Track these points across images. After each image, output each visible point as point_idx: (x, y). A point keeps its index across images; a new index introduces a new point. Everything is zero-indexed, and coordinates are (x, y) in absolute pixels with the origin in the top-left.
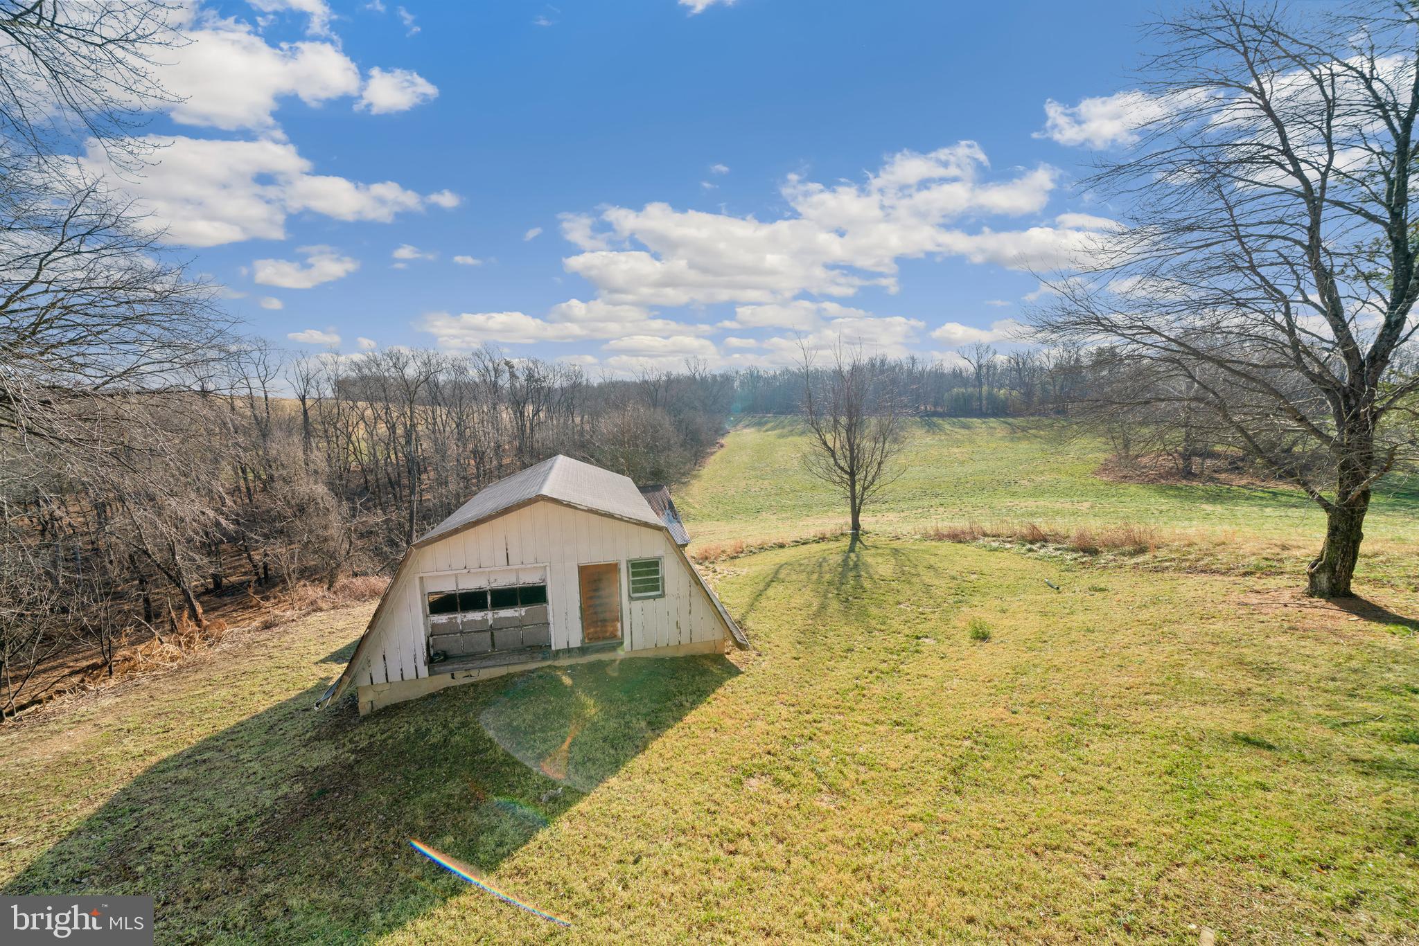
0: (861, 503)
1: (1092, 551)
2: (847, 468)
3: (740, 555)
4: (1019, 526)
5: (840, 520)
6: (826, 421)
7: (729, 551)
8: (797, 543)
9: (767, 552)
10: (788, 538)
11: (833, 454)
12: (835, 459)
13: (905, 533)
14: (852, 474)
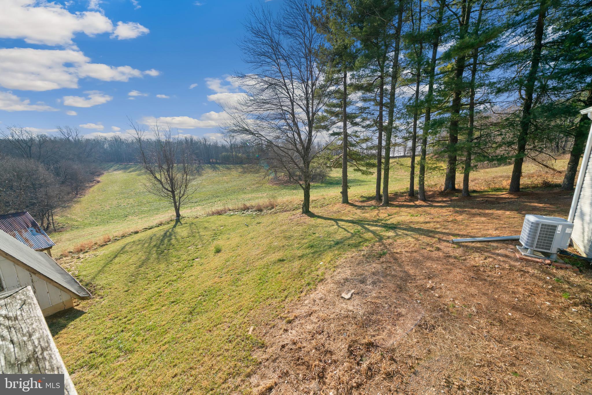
0: (179, 205)
2: (170, 189)
3: (108, 243)
5: (172, 213)
6: (155, 166)
7: (99, 243)
8: (146, 229)
9: (127, 238)
10: (140, 227)
11: (161, 183)
12: (162, 185)
13: (201, 214)
14: (173, 192)
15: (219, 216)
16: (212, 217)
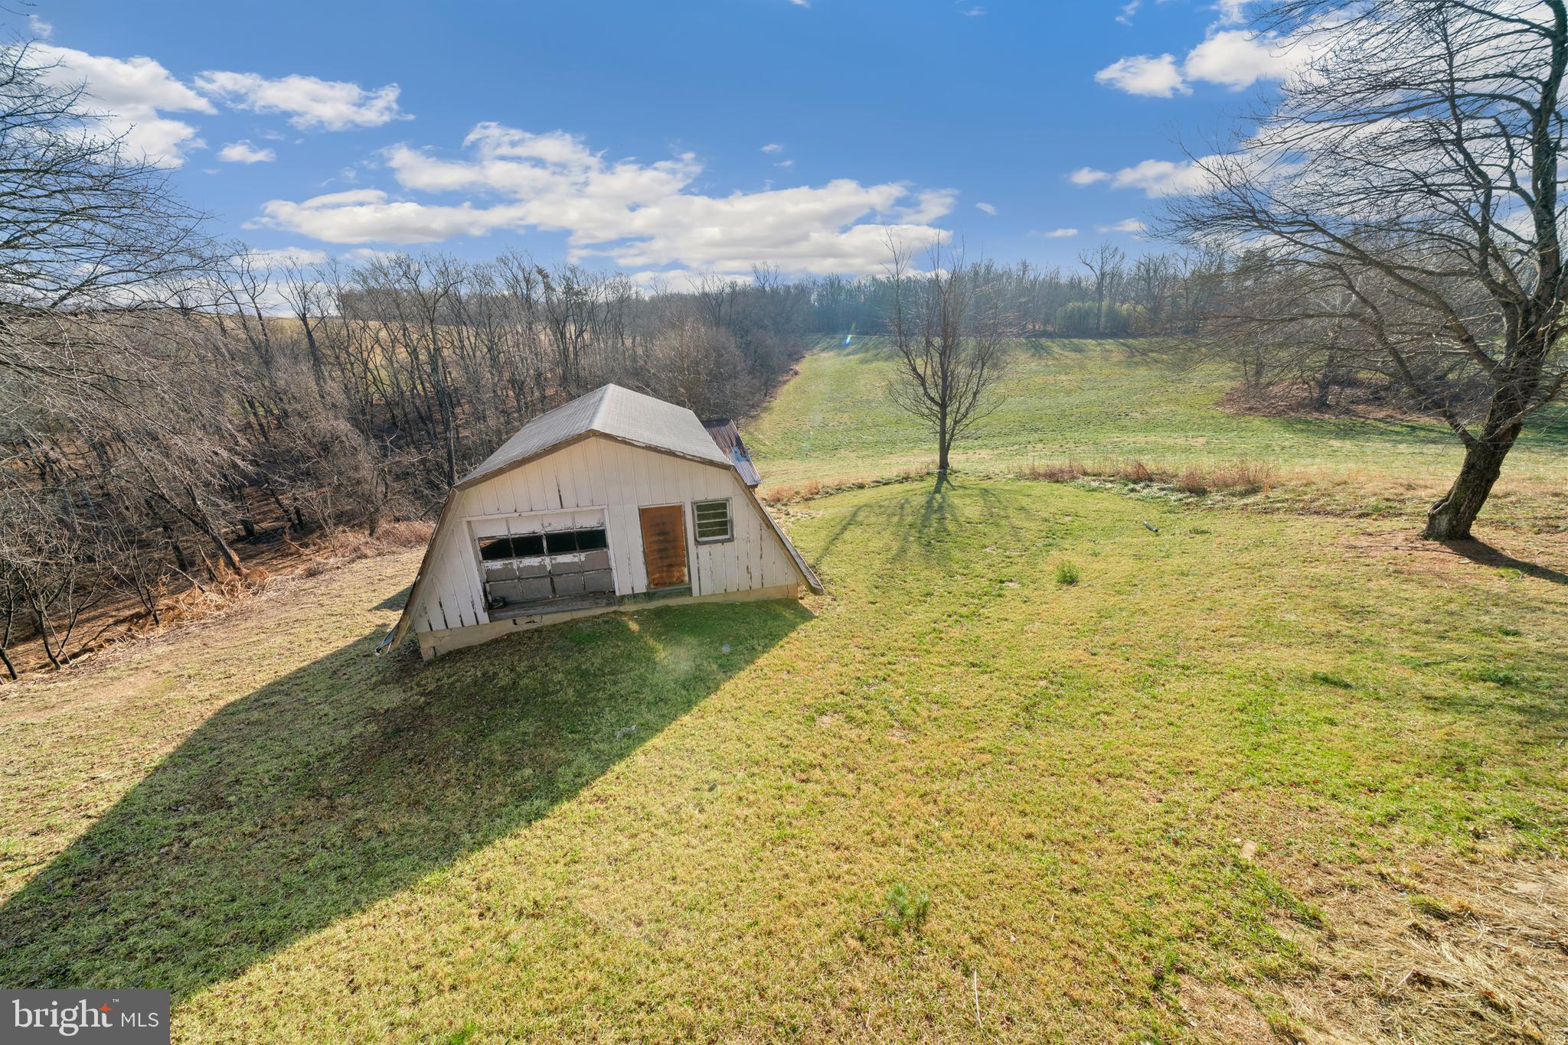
0: (951, 439)
1: (1199, 491)
2: (937, 399)
3: (816, 497)
4: (1125, 465)
5: (927, 458)
6: (917, 343)
7: (803, 492)
8: (878, 483)
9: (845, 493)
10: (868, 477)
11: (923, 383)
13: (997, 471)
15: (1055, 486)
16: (1035, 483)
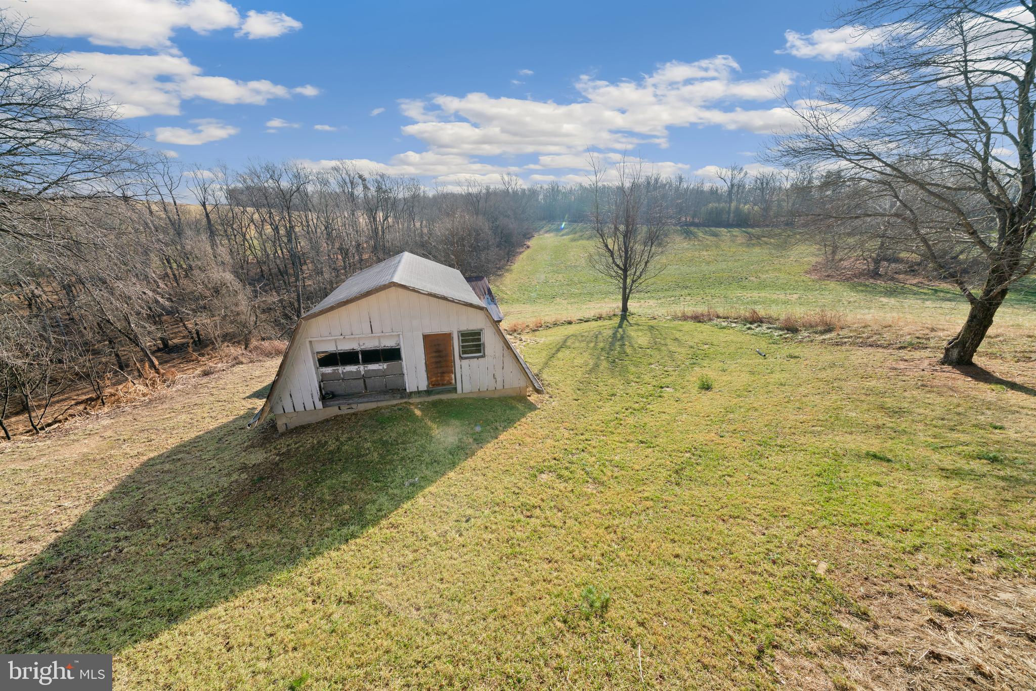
0: (630, 292)
1: (793, 330)
3: (540, 329)
4: (744, 312)
5: (614, 304)
8: (581, 321)
9: (559, 327)
10: (575, 317)
12: (613, 259)
13: (660, 314)
14: (625, 271)
15: (698, 325)
16: (684, 323)
